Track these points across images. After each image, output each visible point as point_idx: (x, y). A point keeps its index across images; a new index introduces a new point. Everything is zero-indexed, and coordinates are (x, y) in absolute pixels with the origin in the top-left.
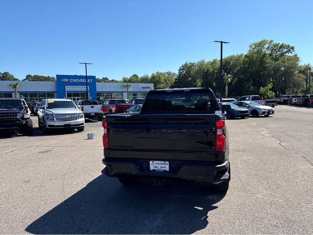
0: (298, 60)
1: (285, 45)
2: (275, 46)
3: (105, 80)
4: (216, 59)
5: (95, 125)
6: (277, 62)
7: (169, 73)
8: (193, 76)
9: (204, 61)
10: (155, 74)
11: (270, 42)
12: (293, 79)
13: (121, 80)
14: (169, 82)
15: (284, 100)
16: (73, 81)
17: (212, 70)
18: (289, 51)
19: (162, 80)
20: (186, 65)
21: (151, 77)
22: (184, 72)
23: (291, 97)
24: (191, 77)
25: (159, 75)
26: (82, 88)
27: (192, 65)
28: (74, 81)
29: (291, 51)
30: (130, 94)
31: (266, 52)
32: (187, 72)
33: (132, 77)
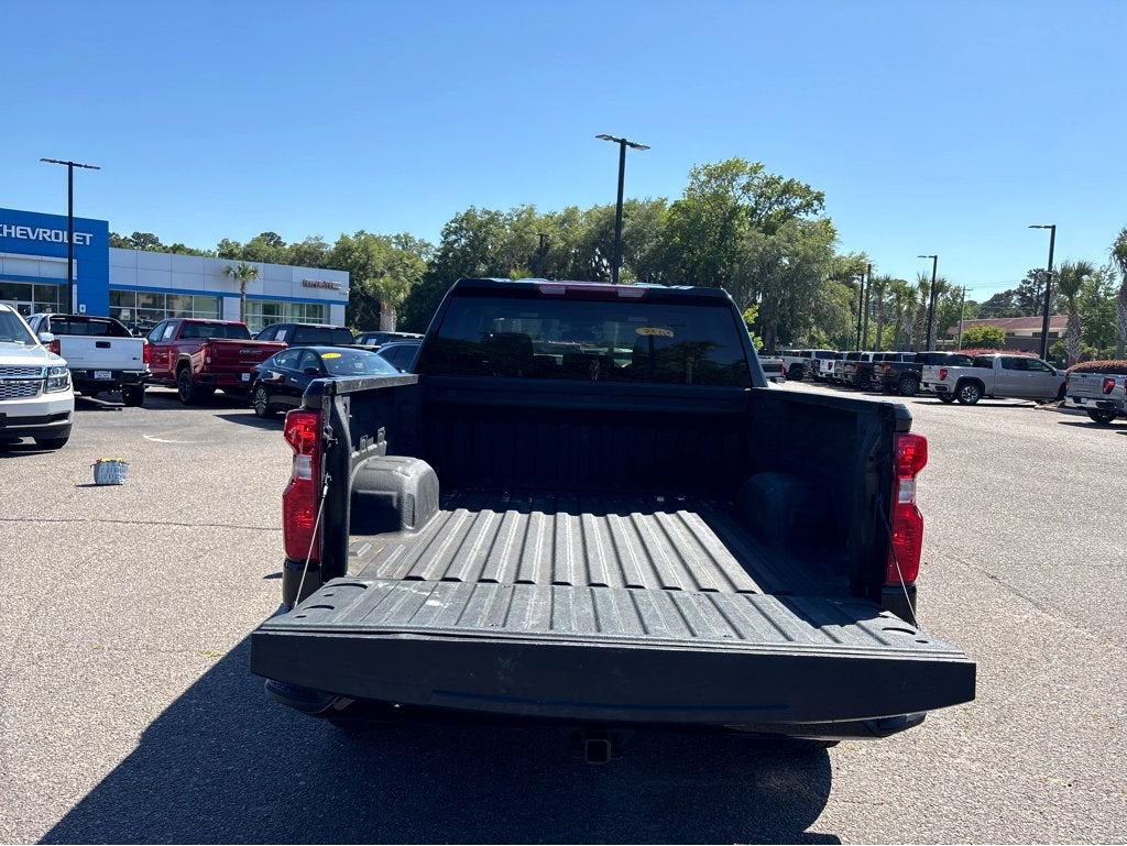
0: (832, 238)
1: (798, 184)
2: (768, 184)
3: (143, 241)
4: (576, 208)
5: (117, 423)
6: (773, 237)
7: (404, 241)
8: (494, 261)
9: (532, 209)
10: (351, 237)
11: (755, 170)
12: (817, 299)
13: (214, 249)
14: (405, 272)
15: (794, 366)
16: (5, 235)
17: (562, 244)
18: (809, 205)
19: (379, 261)
20: (469, 217)
21: (334, 246)
22: (463, 241)
23: (814, 357)
24: (487, 264)
25: (367, 243)
26: (41, 264)
27: (493, 218)
28: (9, 234)
29: (815, 207)
30: (250, 304)
31: (740, 202)
32: (471, 244)
33: (258, 240)
